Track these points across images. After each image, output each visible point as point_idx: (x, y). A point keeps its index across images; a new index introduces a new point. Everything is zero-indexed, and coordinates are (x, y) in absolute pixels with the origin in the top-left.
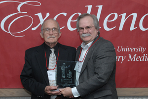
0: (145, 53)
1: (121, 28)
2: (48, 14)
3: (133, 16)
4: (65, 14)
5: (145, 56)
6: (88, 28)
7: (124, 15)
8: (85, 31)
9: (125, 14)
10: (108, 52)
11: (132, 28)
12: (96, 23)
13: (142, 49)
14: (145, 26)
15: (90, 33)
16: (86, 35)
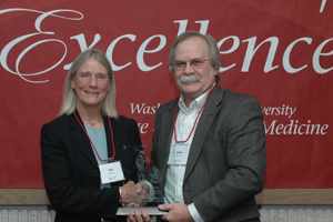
0: (294, 117)
1: (245, 68)
2: (97, 38)
3: (269, 43)
4: (133, 37)
5: (294, 123)
6: (195, 62)
7: (252, 41)
8: (189, 69)
9: (255, 38)
10: (254, 121)
11: (268, 68)
12: (213, 51)
13: (288, 110)
14: (293, 65)
15: (199, 74)
16: (191, 78)
